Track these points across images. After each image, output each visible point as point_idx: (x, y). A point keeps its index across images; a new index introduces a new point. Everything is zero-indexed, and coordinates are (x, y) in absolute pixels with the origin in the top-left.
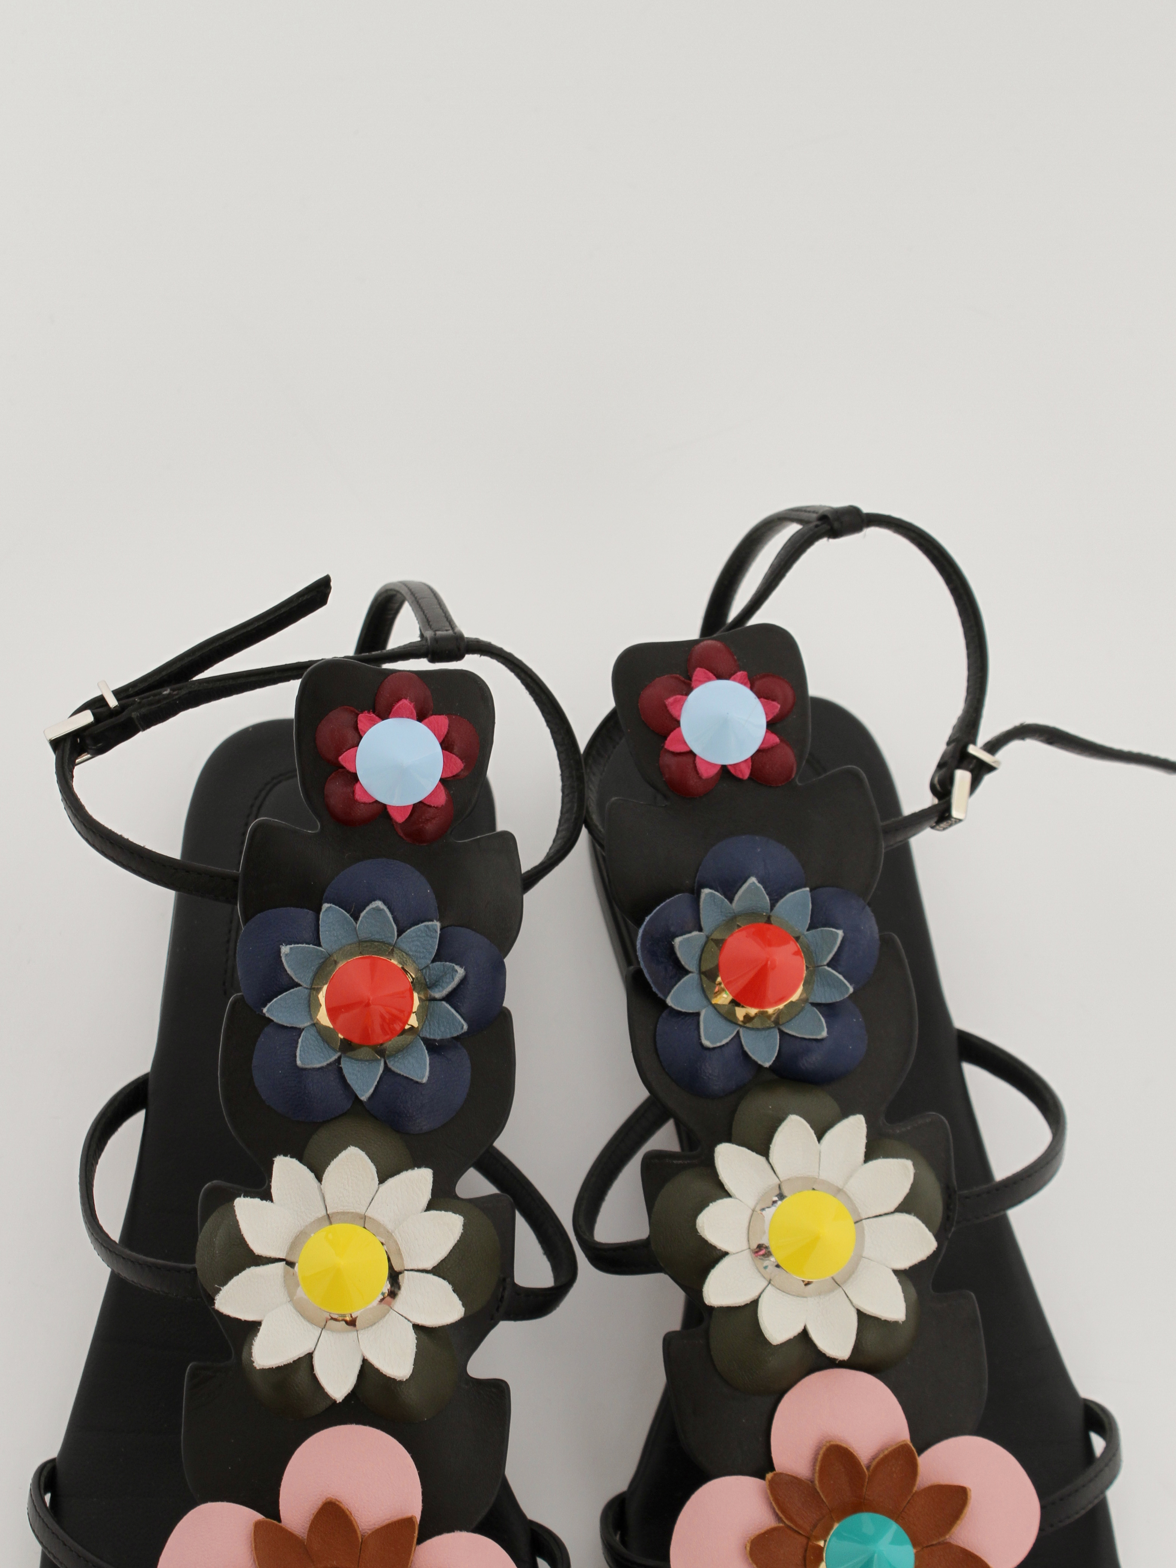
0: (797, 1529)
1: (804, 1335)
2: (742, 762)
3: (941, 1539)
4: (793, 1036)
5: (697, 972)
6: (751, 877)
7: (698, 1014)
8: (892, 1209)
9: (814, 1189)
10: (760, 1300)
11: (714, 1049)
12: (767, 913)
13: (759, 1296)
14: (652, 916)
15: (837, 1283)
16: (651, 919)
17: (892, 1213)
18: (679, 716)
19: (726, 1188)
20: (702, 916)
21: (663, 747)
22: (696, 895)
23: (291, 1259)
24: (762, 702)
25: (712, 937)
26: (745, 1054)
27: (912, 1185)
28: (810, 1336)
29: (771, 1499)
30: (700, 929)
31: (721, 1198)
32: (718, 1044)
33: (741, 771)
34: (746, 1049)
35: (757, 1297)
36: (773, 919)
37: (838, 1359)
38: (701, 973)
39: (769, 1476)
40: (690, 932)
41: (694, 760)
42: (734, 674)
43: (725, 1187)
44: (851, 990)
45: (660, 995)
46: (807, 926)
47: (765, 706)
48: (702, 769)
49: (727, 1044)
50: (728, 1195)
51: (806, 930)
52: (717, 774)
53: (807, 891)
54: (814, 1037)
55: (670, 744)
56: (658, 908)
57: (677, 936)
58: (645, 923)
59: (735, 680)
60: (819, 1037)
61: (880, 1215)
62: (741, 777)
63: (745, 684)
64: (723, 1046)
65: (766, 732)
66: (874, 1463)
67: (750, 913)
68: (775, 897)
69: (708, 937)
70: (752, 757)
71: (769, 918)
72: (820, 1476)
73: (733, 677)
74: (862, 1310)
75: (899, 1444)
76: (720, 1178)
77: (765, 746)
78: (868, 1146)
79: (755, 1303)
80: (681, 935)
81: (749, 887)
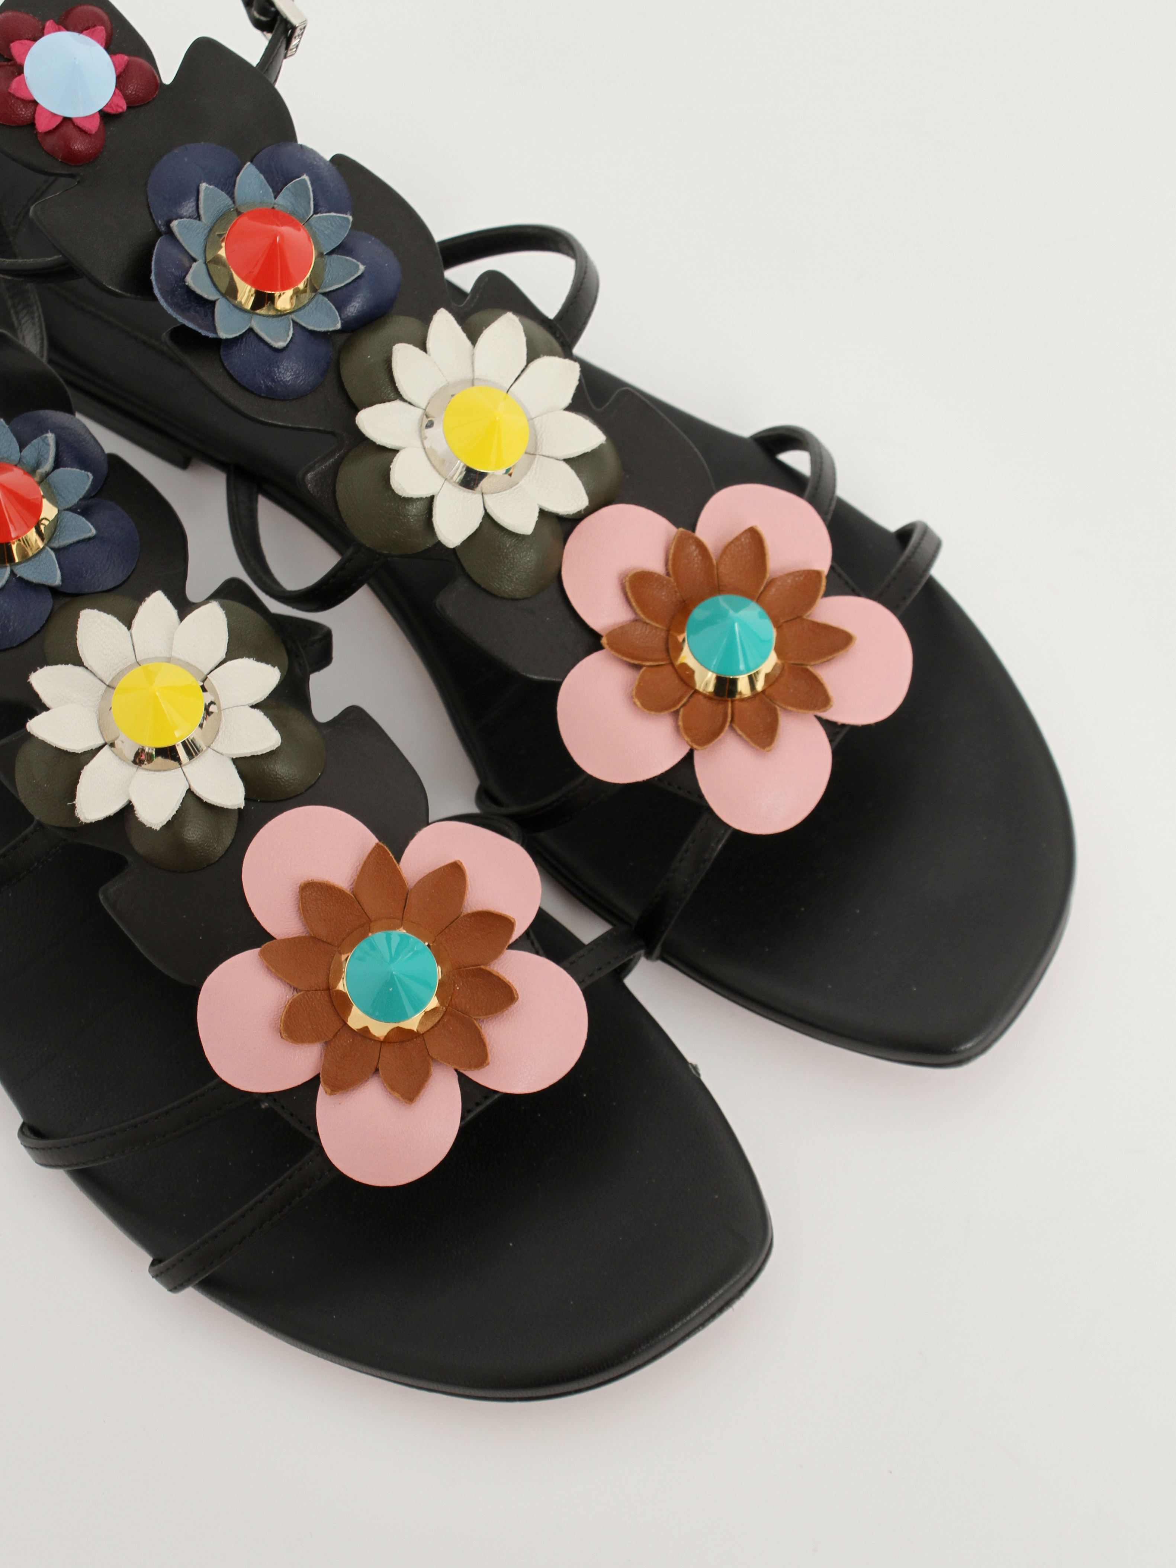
0: (656, 663)
1: (543, 513)
2: (112, 96)
3: (765, 581)
4: (337, 289)
5: (221, 297)
6: (201, 185)
7: (251, 330)
8: (525, 363)
9: (452, 396)
10: (488, 511)
11: (288, 346)
12: (233, 208)
13: (485, 510)
14: (155, 272)
15: (532, 454)
16: (156, 276)
17: (526, 366)
18: (31, 95)
19: (390, 448)
20: (186, 248)
21: (37, 133)
22: (170, 233)
23: (109, 739)
24: (87, 35)
25: (208, 261)
26: (313, 333)
27: (525, 331)
28: (546, 510)
29: (620, 656)
30: (195, 260)
31: (395, 456)
32: (289, 339)
33: (117, 106)
34: (310, 327)
35: (484, 512)
36: (242, 210)
37: (581, 510)
38: (224, 295)
39: (604, 641)
40: (191, 267)
41: (73, 124)
42: (43, 29)
43: (387, 447)
44: (351, 218)
45: (211, 335)
46: (273, 195)
47: (92, 36)
48: (87, 126)
49: (293, 334)
50: (395, 451)
51: (274, 199)
52: (100, 124)
53: (249, 165)
54: (356, 276)
55: (42, 125)
56: (153, 263)
57: (185, 276)
58: (154, 283)
59: (49, 33)
60: (359, 273)
61: (519, 376)
62: (120, 110)
63: (59, 30)
64: (292, 338)
65: (111, 57)
66: (670, 567)
67: (222, 217)
68: (228, 187)
69: (206, 263)
70: (116, 87)
71: (237, 210)
72: (642, 609)
73: (45, 31)
74: (568, 457)
75: (676, 538)
76: (378, 444)
77: (120, 69)
78: (465, 330)
79: (487, 517)
80: (187, 273)
81: (206, 195)
